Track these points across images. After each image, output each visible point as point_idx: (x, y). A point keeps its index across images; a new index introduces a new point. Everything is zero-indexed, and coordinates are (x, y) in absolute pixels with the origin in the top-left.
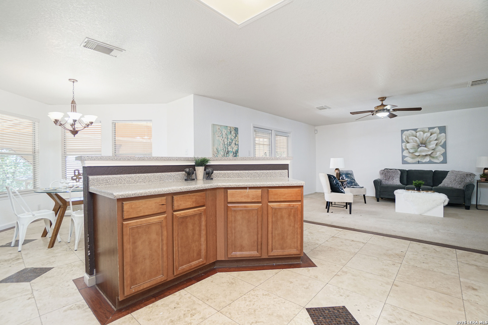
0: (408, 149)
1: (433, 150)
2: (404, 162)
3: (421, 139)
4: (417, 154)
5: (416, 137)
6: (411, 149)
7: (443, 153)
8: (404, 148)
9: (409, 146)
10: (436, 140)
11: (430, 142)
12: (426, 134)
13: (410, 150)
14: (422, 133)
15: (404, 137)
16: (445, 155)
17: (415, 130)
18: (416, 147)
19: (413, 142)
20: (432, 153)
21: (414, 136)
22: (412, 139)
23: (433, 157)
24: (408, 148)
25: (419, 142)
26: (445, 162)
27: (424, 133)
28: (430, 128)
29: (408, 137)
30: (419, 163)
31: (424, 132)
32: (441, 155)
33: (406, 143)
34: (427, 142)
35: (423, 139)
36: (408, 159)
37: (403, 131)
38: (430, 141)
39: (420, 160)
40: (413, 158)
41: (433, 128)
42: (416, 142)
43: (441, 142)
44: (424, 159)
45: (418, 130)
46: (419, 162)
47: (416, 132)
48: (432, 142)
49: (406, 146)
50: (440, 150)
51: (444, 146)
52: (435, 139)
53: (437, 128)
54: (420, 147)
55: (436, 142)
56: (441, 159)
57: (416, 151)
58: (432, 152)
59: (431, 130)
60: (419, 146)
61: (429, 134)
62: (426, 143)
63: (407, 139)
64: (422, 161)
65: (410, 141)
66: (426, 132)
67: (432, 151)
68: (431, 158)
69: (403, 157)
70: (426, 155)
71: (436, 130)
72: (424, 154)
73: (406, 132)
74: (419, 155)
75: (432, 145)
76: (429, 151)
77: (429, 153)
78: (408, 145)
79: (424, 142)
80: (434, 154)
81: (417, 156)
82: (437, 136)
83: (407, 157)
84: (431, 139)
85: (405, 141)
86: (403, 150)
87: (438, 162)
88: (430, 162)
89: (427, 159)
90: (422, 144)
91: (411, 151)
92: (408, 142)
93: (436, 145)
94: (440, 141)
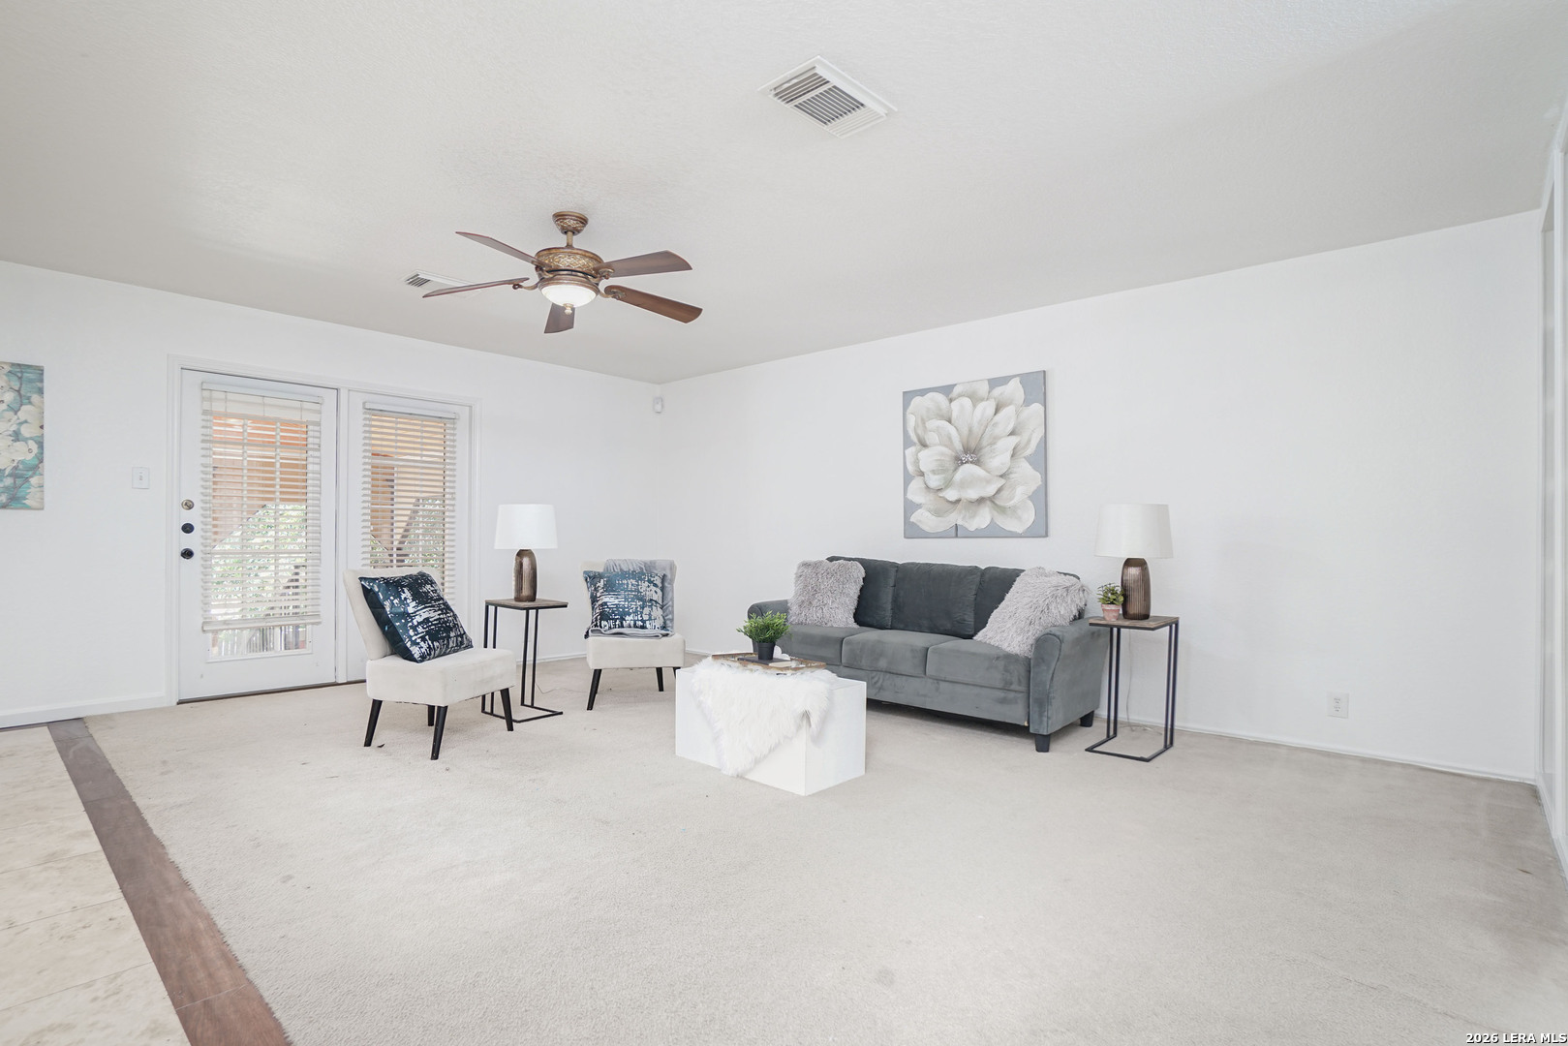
0: (922, 474)
1: (1001, 476)
2: (912, 531)
3: (965, 431)
4: (951, 494)
5: (950, 421)
6: (934, 472)
7: (1035, 492)
8: (911, 468)
9: (928, 459)
10: (1012, 433)
11: (995, 444)
12: (981, 406)
13: (931, 475)
14: (967, 402)
15: (912, 421)
16: (1041, 498)
17: (947, 390)
18: (950, 465)
19: (941, 444)
20: (999, 491)
21: (942, 417)
22: (938, 430)
23: (1002, 510)
24: (923, 470)
25: (959, 446)
26: (1040, 530)
27: (974, 406)
28: (994, 383)
29: (924, 422)
30: (957, 536)
31: (975, 399)
32: (1030, 498)
33: (919, 447)
34: (984, 443)
35: (970, 431)
36: (924, 519)
37: (908, 396)
38: (995, 440)
39: (959, 522)
40: (938, 513)
41: (1004, 381)
42: (948, 442)
43: (1029, 441)
44: (973, 517)
45: (957, 390)
46: (957, 532)
47: (951, 401)
48: (1000, 444)
49: (917, 461)
50: (1027, 477)
51: (1041, 460)
52: (1010, 428)
53: (1018, 379)
54: (962, 463)
55: (1014, 440)
56: (1029, 516)
57: (948, 484)
58: (1000, 486)
59: (997, 391)
60: (959, 461)
61: (990, 406)
62: (981, 449)
63: (920, 432)
64: (966, 525)
65: (932, 438)
66: (982, 400)
67: (1002, 481)
68: (995, 513)
69: (910, 507)
70: (981, 501)
71: (1014, 390)
72: (973, 494)
73: (917, 400)
74: (958, 501)
75: (999, 458)
76: (988, 482)
77: (990, 490)
78: (924, 454)
79: (973, 445)
80: (1005, 494)
81: (951, 502)
82: (1018, 414)
83: (919, 506)
84: (998, 431)
85: (915, 440)
86: (908, 479)
87: (1019, 529)
88: (993, 532)
89: (983, 518)
90: (966, 450)
91: (934, 481)
92: (924, 445)
93: (1012, 456)
94: (1025, 436)
